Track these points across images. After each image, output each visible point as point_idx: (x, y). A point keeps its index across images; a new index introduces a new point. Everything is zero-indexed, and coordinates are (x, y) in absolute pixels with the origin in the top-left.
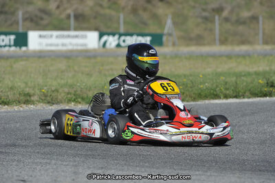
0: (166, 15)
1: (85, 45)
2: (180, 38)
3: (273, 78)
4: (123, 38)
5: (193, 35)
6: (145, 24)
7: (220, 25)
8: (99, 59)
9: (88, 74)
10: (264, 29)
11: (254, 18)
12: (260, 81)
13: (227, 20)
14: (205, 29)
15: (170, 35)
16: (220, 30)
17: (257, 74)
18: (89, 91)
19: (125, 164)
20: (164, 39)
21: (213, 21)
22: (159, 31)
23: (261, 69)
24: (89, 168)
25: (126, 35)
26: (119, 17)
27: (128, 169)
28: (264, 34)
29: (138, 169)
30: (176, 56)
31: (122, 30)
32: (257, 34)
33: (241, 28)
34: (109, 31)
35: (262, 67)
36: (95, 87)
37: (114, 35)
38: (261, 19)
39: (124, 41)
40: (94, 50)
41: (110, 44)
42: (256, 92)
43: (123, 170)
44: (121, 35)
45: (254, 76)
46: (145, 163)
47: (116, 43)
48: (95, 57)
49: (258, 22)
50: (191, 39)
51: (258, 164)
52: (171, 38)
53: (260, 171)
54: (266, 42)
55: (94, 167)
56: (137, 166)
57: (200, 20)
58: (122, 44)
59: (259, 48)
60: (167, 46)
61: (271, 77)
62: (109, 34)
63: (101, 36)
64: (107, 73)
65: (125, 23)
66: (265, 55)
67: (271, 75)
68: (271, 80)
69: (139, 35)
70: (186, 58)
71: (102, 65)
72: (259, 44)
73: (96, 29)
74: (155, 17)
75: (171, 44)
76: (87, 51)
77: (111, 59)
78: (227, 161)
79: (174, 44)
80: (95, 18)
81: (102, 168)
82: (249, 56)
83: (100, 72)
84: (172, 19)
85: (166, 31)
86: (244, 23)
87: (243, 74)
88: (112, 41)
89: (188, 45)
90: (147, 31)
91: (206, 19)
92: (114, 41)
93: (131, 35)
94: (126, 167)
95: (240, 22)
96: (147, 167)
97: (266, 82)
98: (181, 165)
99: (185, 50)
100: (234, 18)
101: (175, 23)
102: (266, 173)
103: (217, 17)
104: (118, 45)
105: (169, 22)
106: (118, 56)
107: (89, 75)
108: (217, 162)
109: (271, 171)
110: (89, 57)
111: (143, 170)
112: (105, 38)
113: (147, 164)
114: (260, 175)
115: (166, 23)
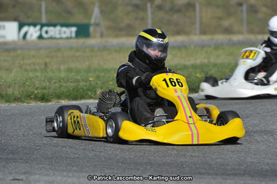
0: (93, 3)
1: (4, 37)
2: (109, 28)
3: (213, 72)
4: (45, 29)
5: (122, 25)
6: (69, 13)
7: (153, 13)
8: (19, 52)
9: (7, 70)
10: (201, 18)
11: (190, 6)
12: (198, 75)
13: (160, 8)
14: (136, 19)
15: (97, 25)
16: (152, 19)
17: (194, 67)
18: (9, 87)
19: (51, 169)
20: (91, 29)
21: (145, 10)
22: (85, 21)
23: (198, 62)
24: (10, 173)
25: (48, 25)
26: (41, 6)
27: (54, 174)
28: (201, 23)
29: (65, 174)
30: (105, 48)
31: (44, 21)
32: (194, 23)
33: (176, 17)
34: (30, 21)
35: (200, 59)
36: (15, 84)
37: (35, 25)
38: (198, 7)
39: (47, 32)
40: (14, 42)
41: (31, 35)
42: (194, 87)
43: (48, 175)
44: (43, 26)
45: (191, 70)
46: (73, 166)
47: (38, 34)
48: (15, 50)
49: (195, 10)
50: (121, 30)
51: (197, 166)
52: (98, 29)
53: (200, 174)
54: (203, 32)
55: (16, 173)
56: (63, 170)
57: (130, 8)
58: (45, 35)
59: (196, 38)
60: (95, 37)
61: (210, 70)
62: (29, 25)
63: (20, 27)
64: (28, 68)
65: (47, 12)
66: (203, 46)
67: (210, 68)
68: (210, 74)
69: (63, 25)
70: (116, 51)
71: (23, 59)
72: (195, 34)
73: (15, 20)
74: (80, 5)
75: (98, 35)
76: (5, 44)
77: (33, 52)
78: (163, 164)
79: (102, 35)
80: (14, 6)
81: (25, 173)
82: (185, 47)
83: (20, 67)
84: (99, 7)
85: (93, 21)
86: (179, 11)
87: (179, 67)
88: (33, 32)
89: (117, 36)
90: (72, 21)
91: (137, 7)
92: (36, 32)
93: (54, 25)
94: (51, 172)
95: (175, 10)
96: (75, 171)
97: (204, 75)
98: (113, 169)
99: (114, 41)
100: (168, 6)
101: (102, 12)
102: (206, 176)
103: (149, 5)
104: (40, 37)
105: (96, 11)
106: (40, 49)
107: (9, 70)
108: (152, 165)
109: (211, 174)
110: (8, 50)
111: (71, 174)
112: (25, 29)
113: (75, 168)
114: (200, 178)
115: (92, 12)
